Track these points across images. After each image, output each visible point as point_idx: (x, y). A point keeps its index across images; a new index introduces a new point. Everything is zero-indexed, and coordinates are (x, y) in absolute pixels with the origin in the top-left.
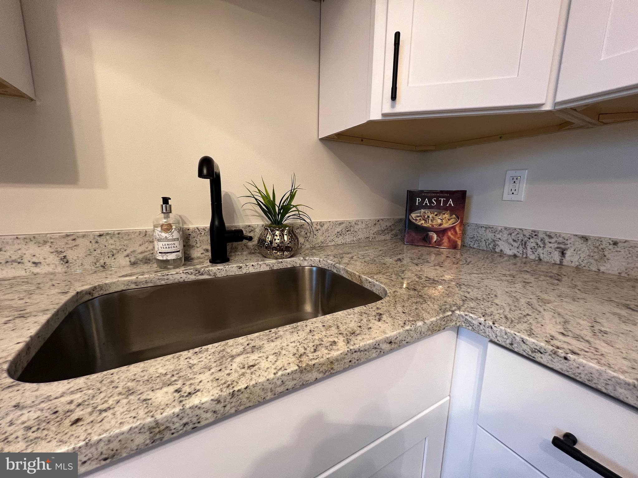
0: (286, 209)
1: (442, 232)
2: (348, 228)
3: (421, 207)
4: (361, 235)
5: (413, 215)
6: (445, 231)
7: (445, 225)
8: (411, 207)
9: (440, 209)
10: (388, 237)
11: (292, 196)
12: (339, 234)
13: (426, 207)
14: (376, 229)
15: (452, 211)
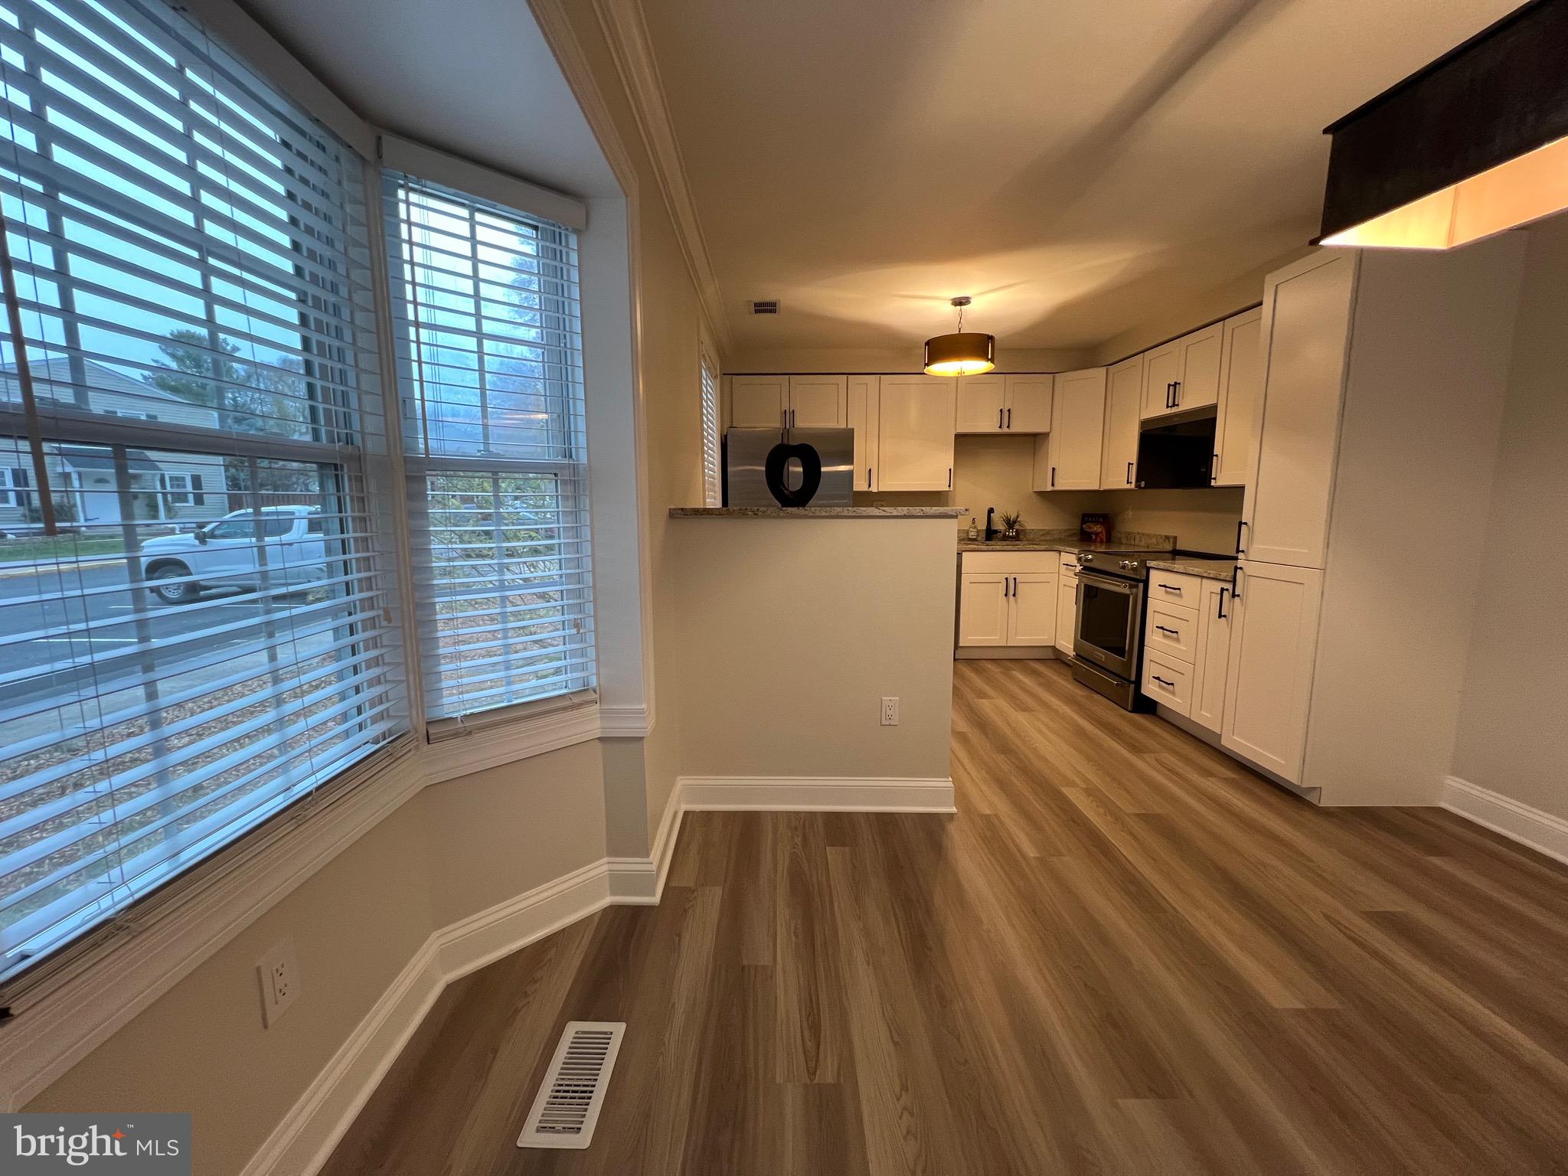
0: (1015, 522)
1: (1097, 534)
2: (1048, 532)
3: (1088, 522)
4: (1056, 537)
5: (1084, 526)
6: (1099, 533)
7: (1099, 530)
8: (1083, 522)
9: (1097, 522)
10: (1075, 539)
11: (1018, 517)
12: (1042, 535)
13: (1090, 522)
14: (1067, 533)
15: (1102, 523)
